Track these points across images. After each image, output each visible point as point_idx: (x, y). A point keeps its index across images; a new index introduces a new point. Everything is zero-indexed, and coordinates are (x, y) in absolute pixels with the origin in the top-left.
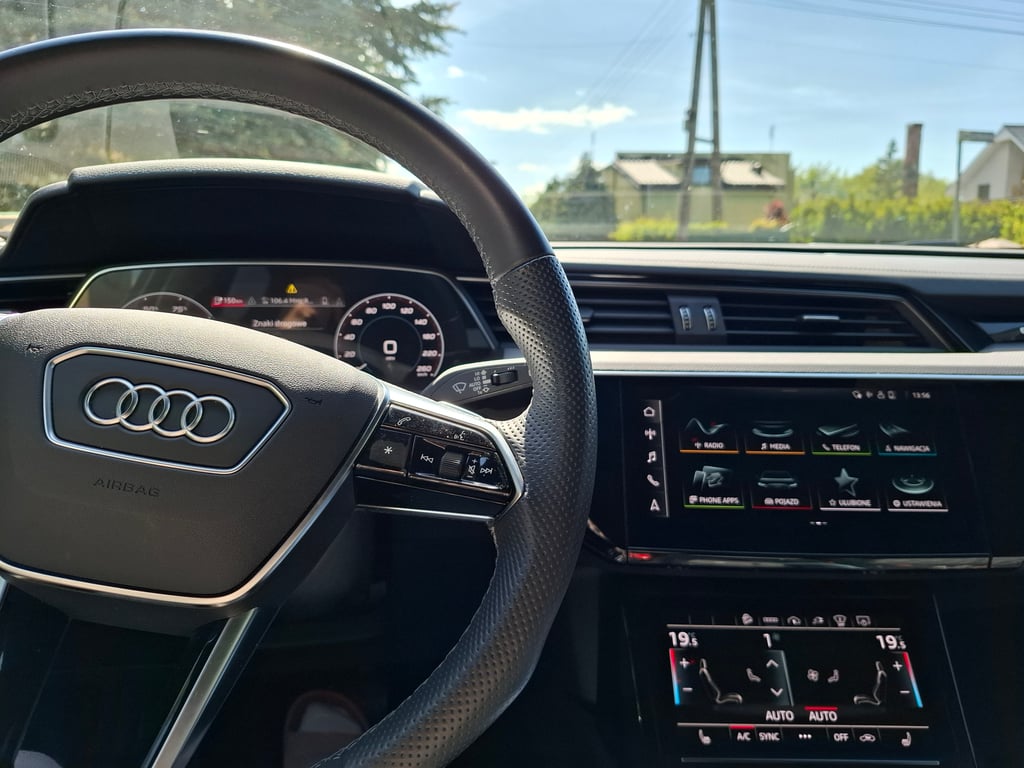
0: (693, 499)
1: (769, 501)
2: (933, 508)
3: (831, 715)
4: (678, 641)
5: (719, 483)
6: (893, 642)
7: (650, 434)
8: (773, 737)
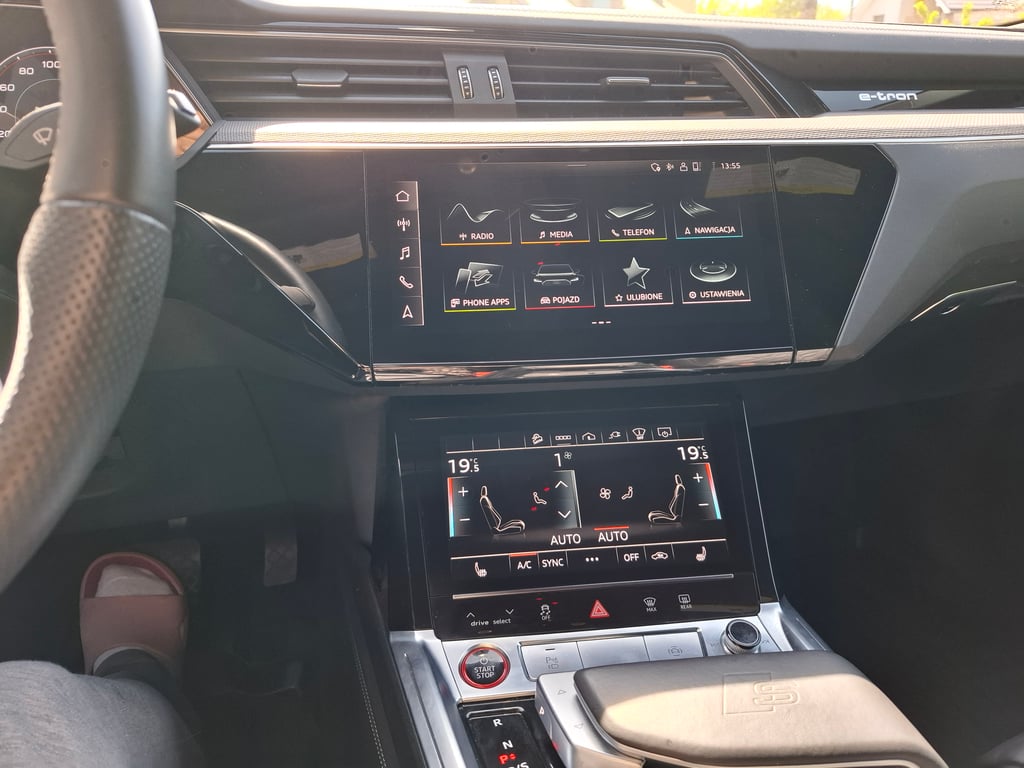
0: (455, 302)
1: (545, 300)
2: (735, 298)
3: (621, 533)
4: (458, 468)
5: (487, 282)
6: (695, 453)
7: (403, 224)
8: (557, 563)
